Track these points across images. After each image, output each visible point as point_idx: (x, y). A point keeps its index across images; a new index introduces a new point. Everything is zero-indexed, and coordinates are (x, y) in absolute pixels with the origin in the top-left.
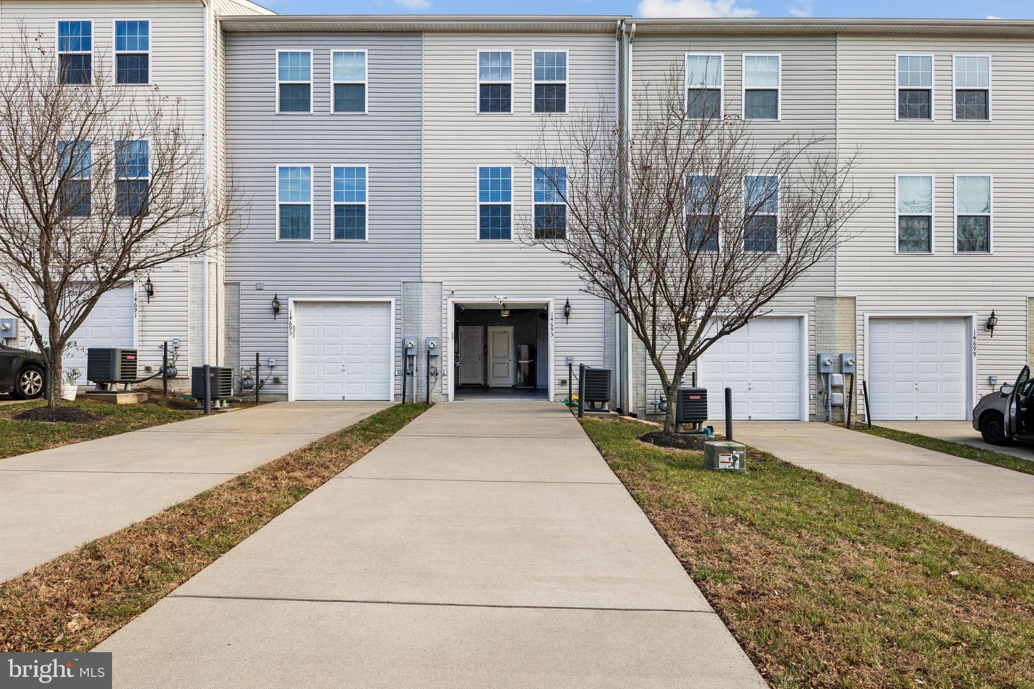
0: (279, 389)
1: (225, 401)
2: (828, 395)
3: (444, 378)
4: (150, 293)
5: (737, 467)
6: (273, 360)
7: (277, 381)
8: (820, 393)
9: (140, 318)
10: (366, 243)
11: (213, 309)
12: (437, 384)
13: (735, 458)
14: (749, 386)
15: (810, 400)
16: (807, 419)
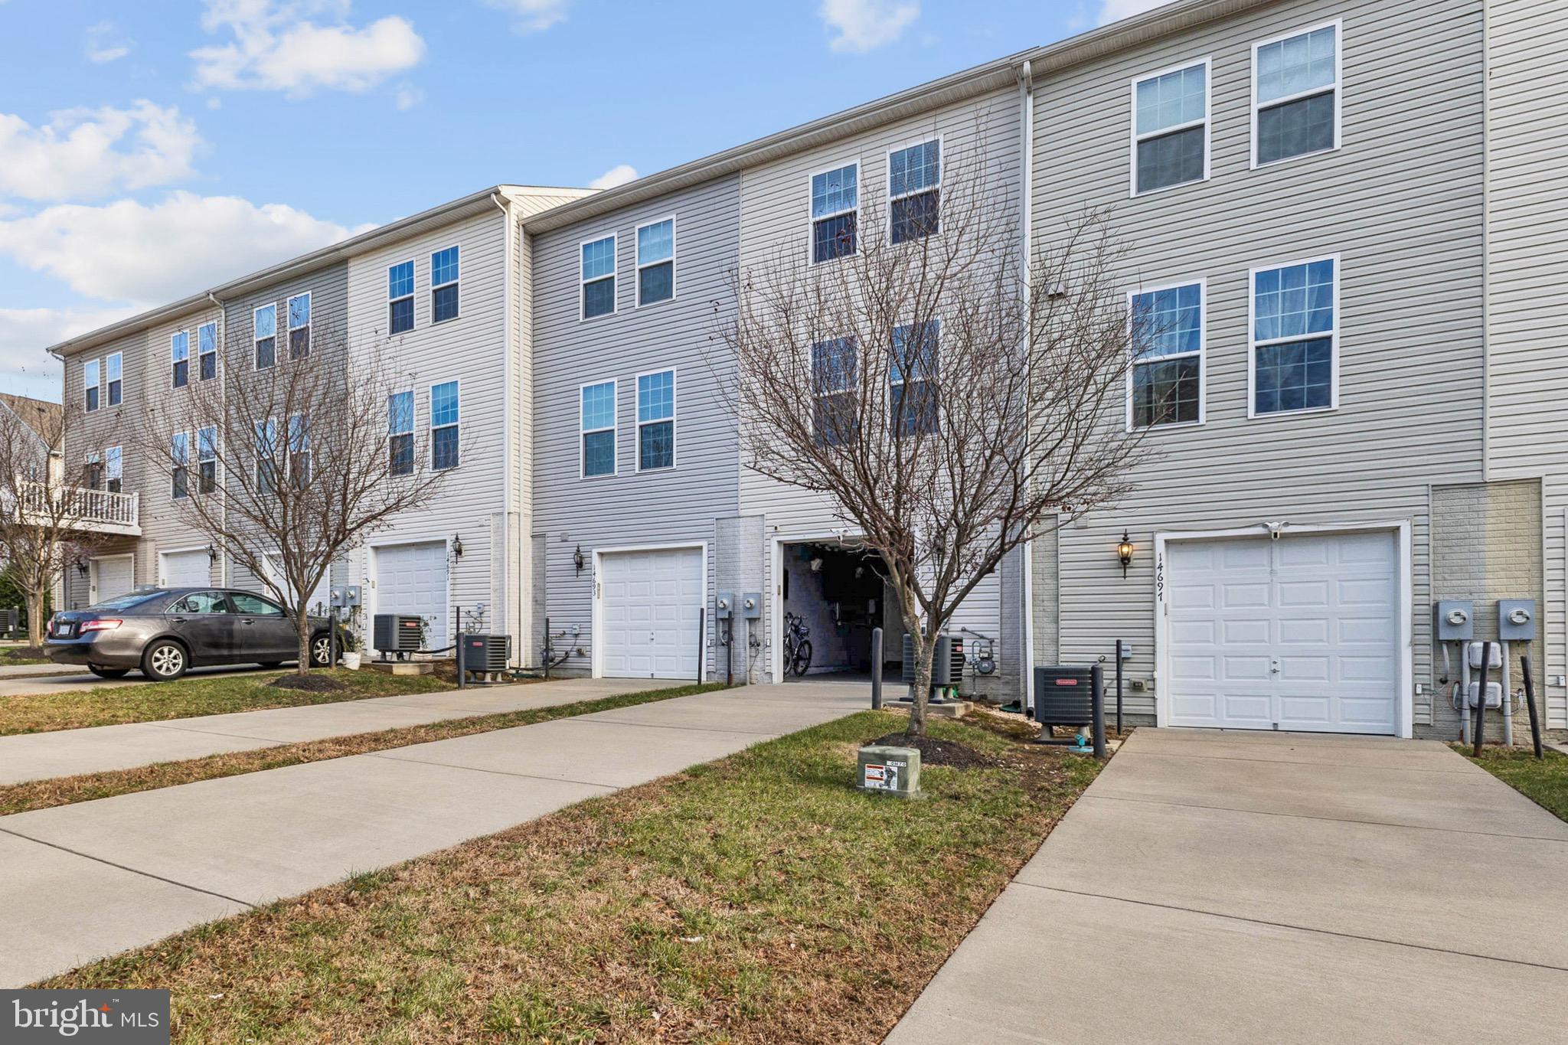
0: (582, 663)
1: (500, 675)
2: (1461, 688)
3: (768, 649)
4: (459, 552)
5: (894, 787)
6: (577, 627)
7: (580, 653)
8: (1444, 682)
9: (452, 581)
10: (674, 471)
11: (514, 566)
12: (758, 659)
13: (890, 774)
14: (1274, 667)
15: (1415, 694)
16: (1407, 732)
